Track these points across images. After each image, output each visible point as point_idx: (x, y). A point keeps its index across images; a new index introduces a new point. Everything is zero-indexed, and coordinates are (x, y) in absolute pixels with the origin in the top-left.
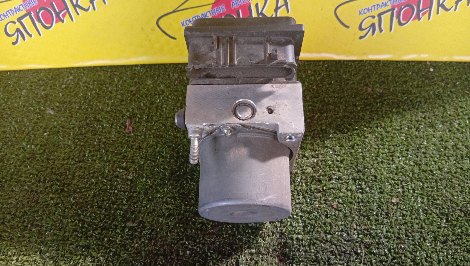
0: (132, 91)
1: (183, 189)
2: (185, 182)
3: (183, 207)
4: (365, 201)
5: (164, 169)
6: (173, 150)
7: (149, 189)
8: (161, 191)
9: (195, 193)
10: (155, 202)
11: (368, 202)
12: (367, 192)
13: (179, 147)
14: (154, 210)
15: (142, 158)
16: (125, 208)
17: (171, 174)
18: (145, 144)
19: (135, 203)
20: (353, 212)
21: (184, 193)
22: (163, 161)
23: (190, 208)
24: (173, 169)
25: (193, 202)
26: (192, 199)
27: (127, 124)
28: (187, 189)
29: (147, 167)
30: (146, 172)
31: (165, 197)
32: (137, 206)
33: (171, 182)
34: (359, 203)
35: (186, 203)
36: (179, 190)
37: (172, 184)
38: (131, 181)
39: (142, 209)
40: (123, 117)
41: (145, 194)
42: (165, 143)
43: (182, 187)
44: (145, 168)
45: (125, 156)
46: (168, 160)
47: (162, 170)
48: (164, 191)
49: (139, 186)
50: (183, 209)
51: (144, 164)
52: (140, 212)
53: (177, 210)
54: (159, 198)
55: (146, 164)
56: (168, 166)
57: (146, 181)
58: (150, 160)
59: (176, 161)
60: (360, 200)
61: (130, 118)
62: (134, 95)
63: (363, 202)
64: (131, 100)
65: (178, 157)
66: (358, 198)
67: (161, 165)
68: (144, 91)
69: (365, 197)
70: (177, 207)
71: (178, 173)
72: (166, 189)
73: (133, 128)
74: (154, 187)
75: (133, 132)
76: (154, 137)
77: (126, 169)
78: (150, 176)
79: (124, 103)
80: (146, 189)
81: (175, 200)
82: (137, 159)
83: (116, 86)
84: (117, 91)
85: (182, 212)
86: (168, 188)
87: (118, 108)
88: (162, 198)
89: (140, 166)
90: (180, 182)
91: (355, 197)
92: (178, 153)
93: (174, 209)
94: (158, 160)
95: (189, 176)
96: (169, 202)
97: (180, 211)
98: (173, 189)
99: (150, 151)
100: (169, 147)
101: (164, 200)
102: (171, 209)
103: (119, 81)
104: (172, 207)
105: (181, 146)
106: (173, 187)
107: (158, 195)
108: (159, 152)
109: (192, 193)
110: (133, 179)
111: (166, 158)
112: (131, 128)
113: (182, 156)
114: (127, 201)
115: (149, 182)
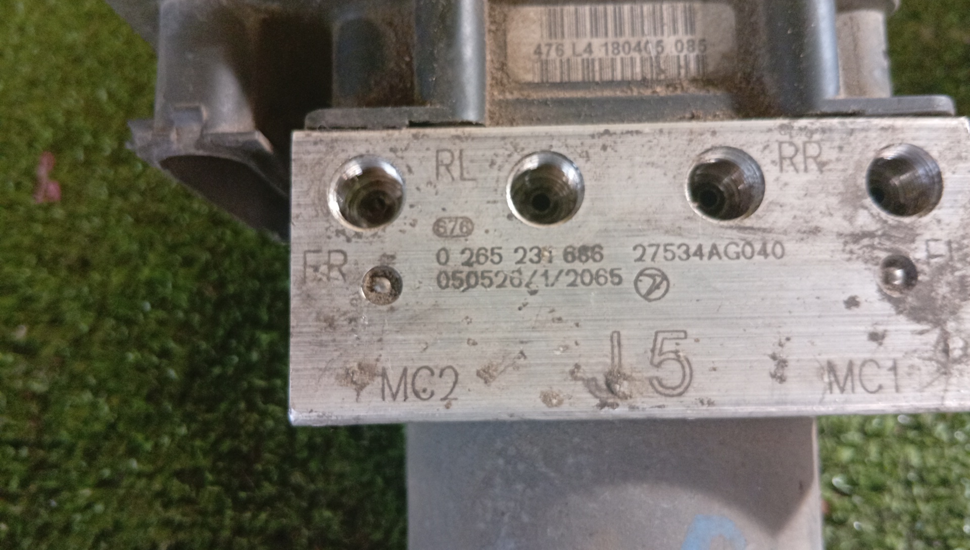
0: (71, 48)
1: (236, 436)
2: (242, 405)
3: (229, 513)
4: (933, 478)
5: (165, 354)
6: (202, 275)
7: (106, 438)
8: (148, 446)
9: (281, 451)
10: (121, 492)
11: (945, 482)
12: (937, 442)
13: (227, 263)
14: (118, 526)
15: (86, 307)
16: (16, 509)
17: (192, 373)
18: (103, 250)
19: (54, 493)
20: (888, 525)
21: (234, 454)
22: (161, 323)
23: (254, 517)
24: (198, 352)
25: (268, 489)
26: (266, 475)
27: (43, 172)
28: (250, 435)
29: (104, 343)
30: (97, 365)
31: (159, 471)
32: (60, 503)
33: (189, 407)
34: (908, 484)
35: (243, 495)
36: (218, 441)
37: (189, 418)
38: (44, 400)
39: (78, 517)
40: (30, 145)
41: (90, 456)
42: (173, 248)
43: (232, 429)
44: (96, 350)
45: (29, 300)
46: (181, 315)
47: (155, 359)
48: (157, 446)
49: (70, 423)
50: (227, 522)
51: (93, 330)
52: (66, 529)
53: (203, 525)
54: (140, 475)
55: (99, 335)
56: (180, 341)
57: (94, 406)
58: (117, 318)
59: (214, 321)
60: (912, 475)
61: (56, 148)
62: (78, 61)
63: (922, 481)
64: (64, 82)
65: (221, 304)
66: (908, 467)
67: (154, 335)
68: (118, 44)
69: (931, 461)
70: (203, 513)
71: (217, 370)
72: (166, 440)
73: (63, 188)
74: (121, 427)
75: (64, 201)
76: (138, 221)
77: (27, 351)
78: (112, 384)
79: (38, 92)
80: (94, 436)
81: (199, 485)
82: (71, 312)
83: (21, 29)
84: (18, 48)
85: (226, 534)
86: (172, 435)
87: (19, 113)
88: (150, 476)
89: (77, 342)
90: (223, 406)
91: (895, 464)
92: (220, 284)
93: (193, 525)
94: (146, 315)
95: (261, 378)
96: (176, 496)
97: (215, 531)
98: (193, 436)
99: (117, 278)
100: (188, 262)
101: (157, 486)
102: (180, 527)
103: (30, 11)
104: (184, 515)
105: (236, 256)
106: (194, 426)
107: (134, 464)
108: (150, 284)
109: (271, 452)
110: (50, 392)
111: (176, 307)
112: (53, 189)
113: (238, 298)
114: (24, 484)
115: (106, 409)
